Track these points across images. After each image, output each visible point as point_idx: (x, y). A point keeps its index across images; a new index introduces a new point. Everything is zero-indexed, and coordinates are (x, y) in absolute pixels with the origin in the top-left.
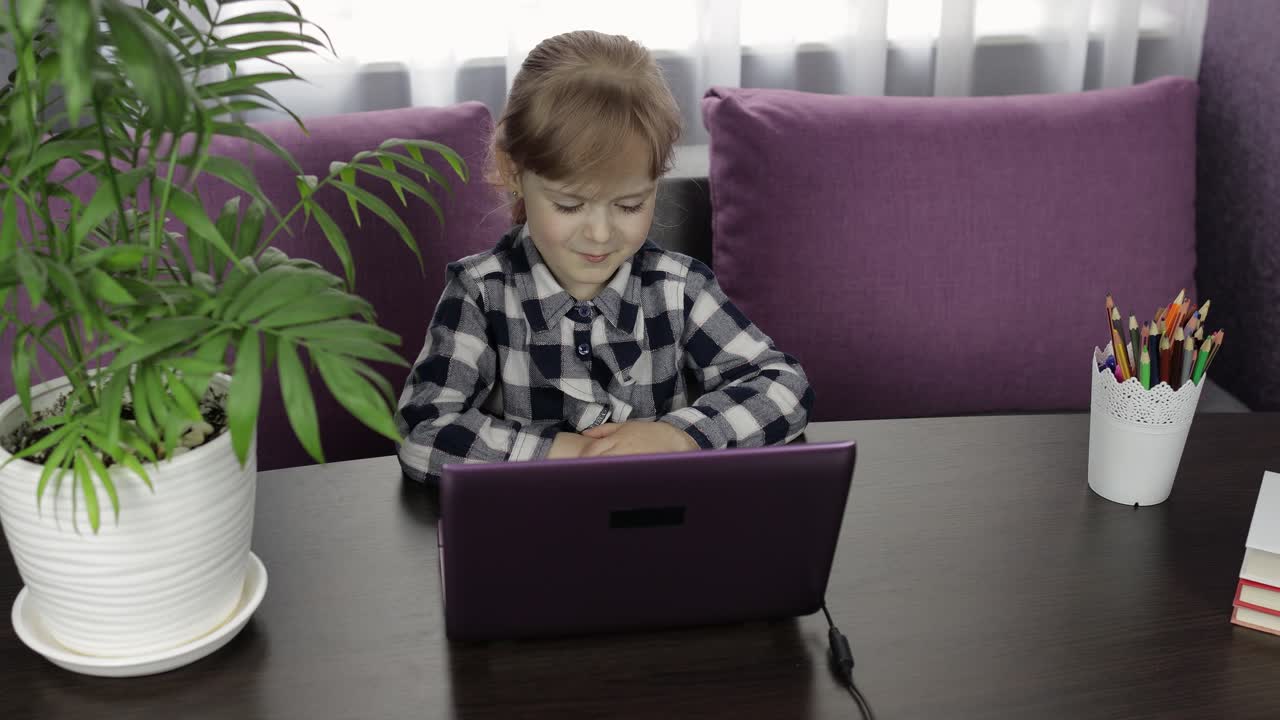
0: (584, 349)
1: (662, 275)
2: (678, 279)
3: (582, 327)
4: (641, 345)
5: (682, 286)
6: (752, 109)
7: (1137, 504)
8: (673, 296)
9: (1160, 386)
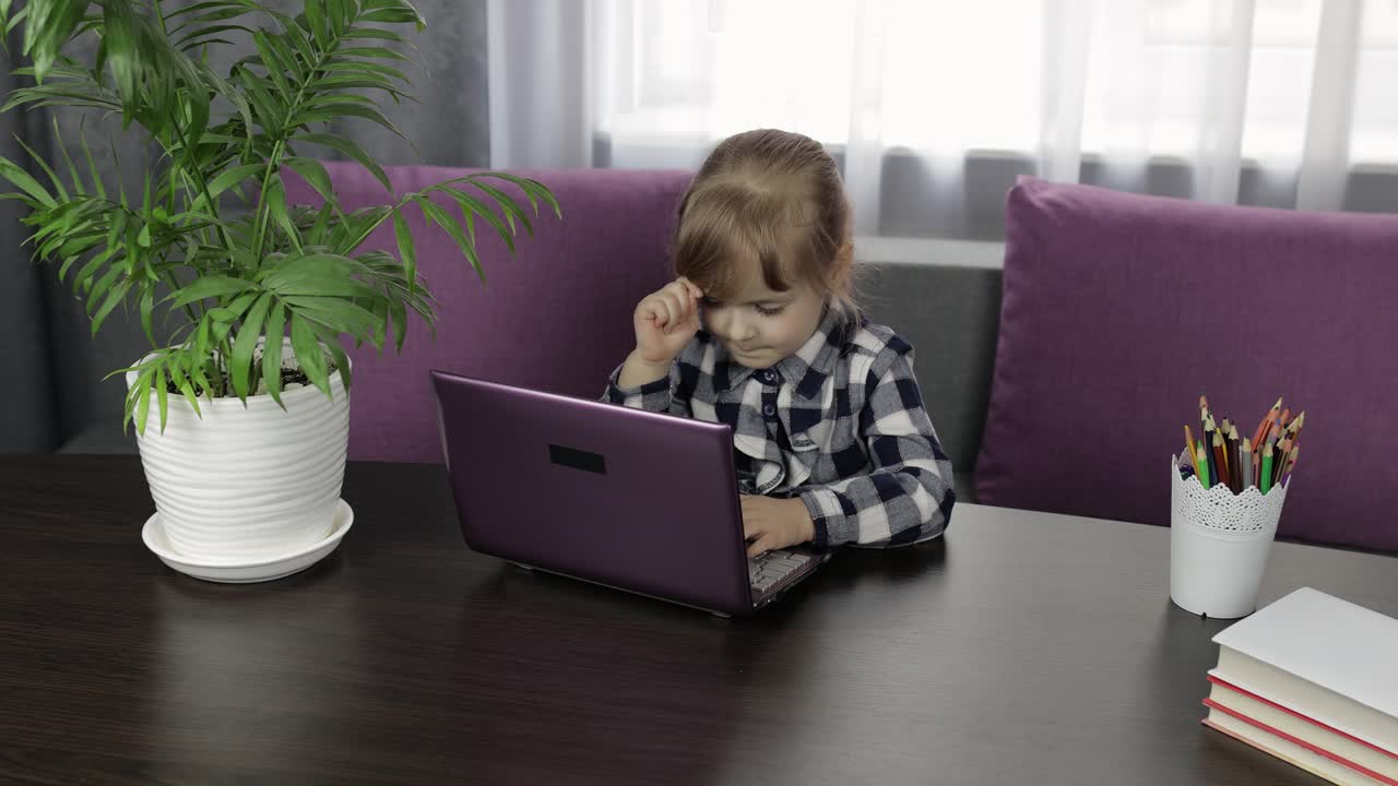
0: (770, 411)
1: (856, 349)
2: (869, 353)
3: (770, 390)
4: (824, 414)
5: (870, 361)
6: (1041, 200)
7: (1205, 614)
8: (859, 369)
9: (1218, 486)
